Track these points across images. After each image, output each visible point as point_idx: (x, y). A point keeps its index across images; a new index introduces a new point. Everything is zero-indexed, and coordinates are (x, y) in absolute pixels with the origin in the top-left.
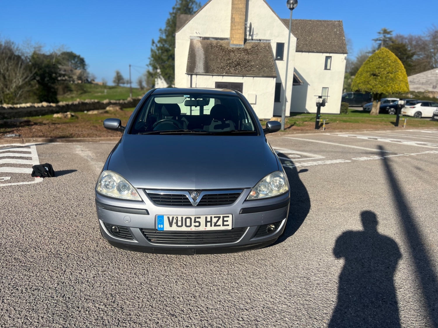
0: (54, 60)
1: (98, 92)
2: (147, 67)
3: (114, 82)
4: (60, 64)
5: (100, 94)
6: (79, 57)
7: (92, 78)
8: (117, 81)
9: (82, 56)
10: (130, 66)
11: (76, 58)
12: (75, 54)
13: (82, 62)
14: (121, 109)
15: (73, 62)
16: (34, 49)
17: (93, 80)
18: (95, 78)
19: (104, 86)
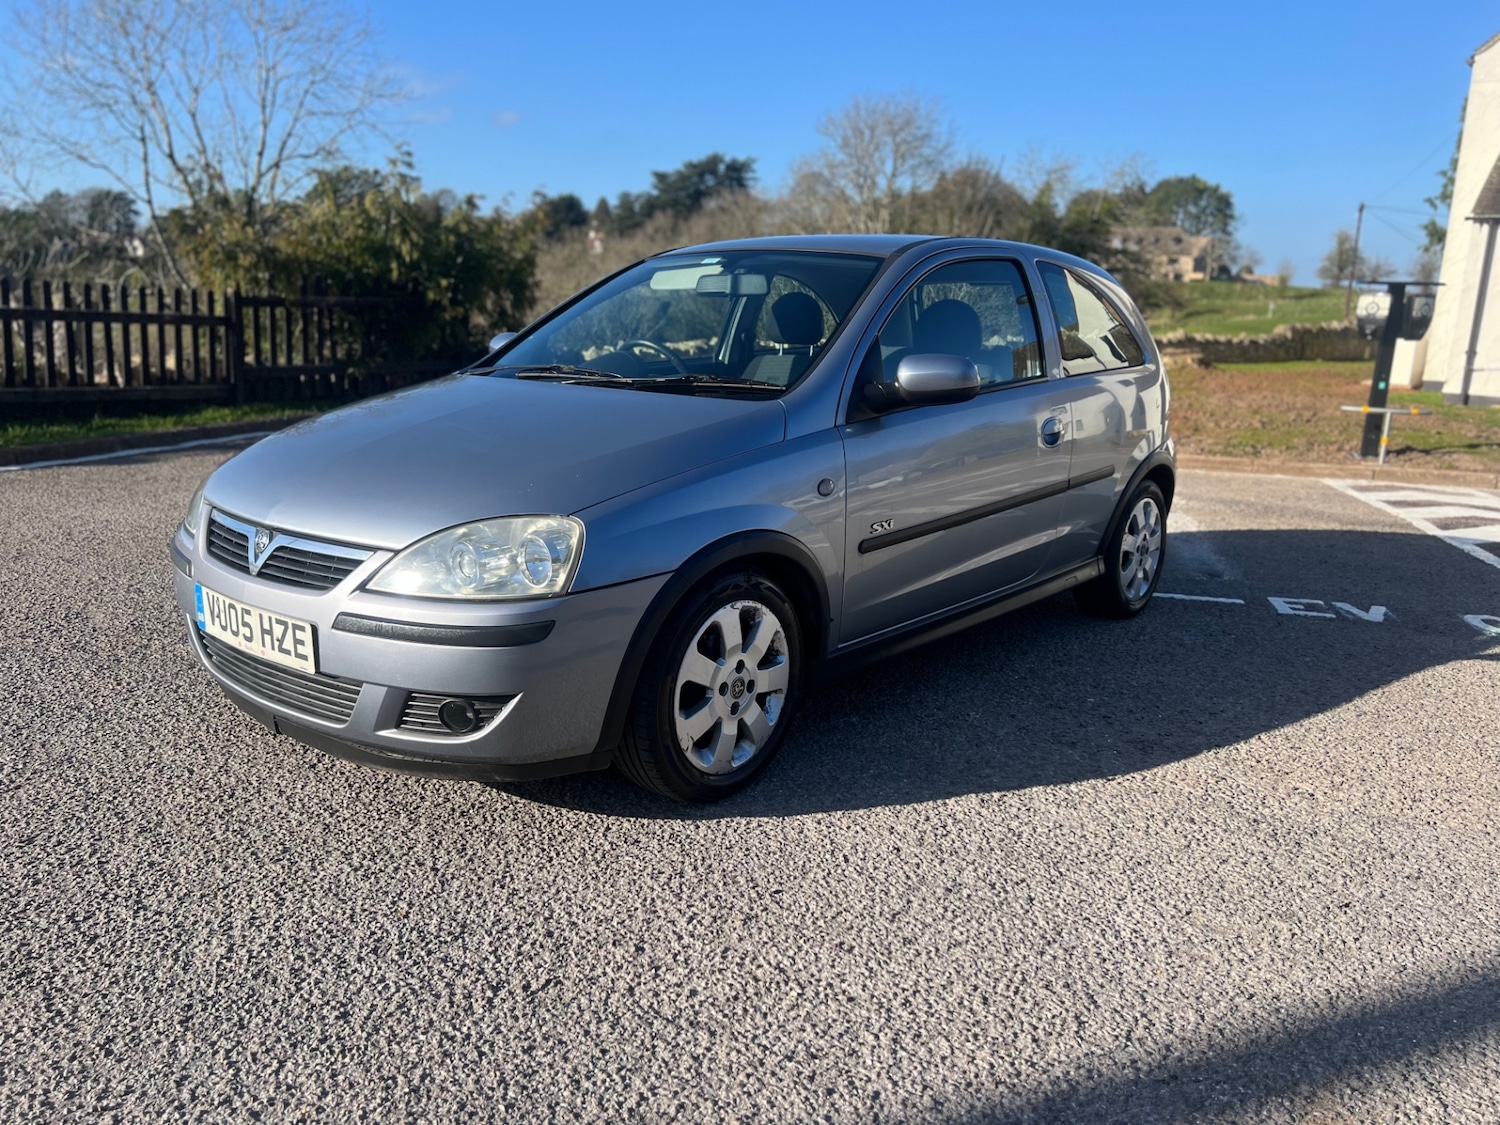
0: (1097, 208)
1: (1246, 311)
2: (1427, 207)
3: (1324, 272)
4: (1116, 219)
5: (1251, 317)
6: (1216, 189)
7: (1244, 262)
8: (1335, 270)
9: (1224, 190)
10: (1361, 209)
11: (1205, 196)
12: (1205, 183)
13: (1222, 207)
14: (1204, 363)
15: (1192, 209)
16: (1044, 178)
17: (1250, 271)
18: (1257, 262)
19: (1283, 290)
